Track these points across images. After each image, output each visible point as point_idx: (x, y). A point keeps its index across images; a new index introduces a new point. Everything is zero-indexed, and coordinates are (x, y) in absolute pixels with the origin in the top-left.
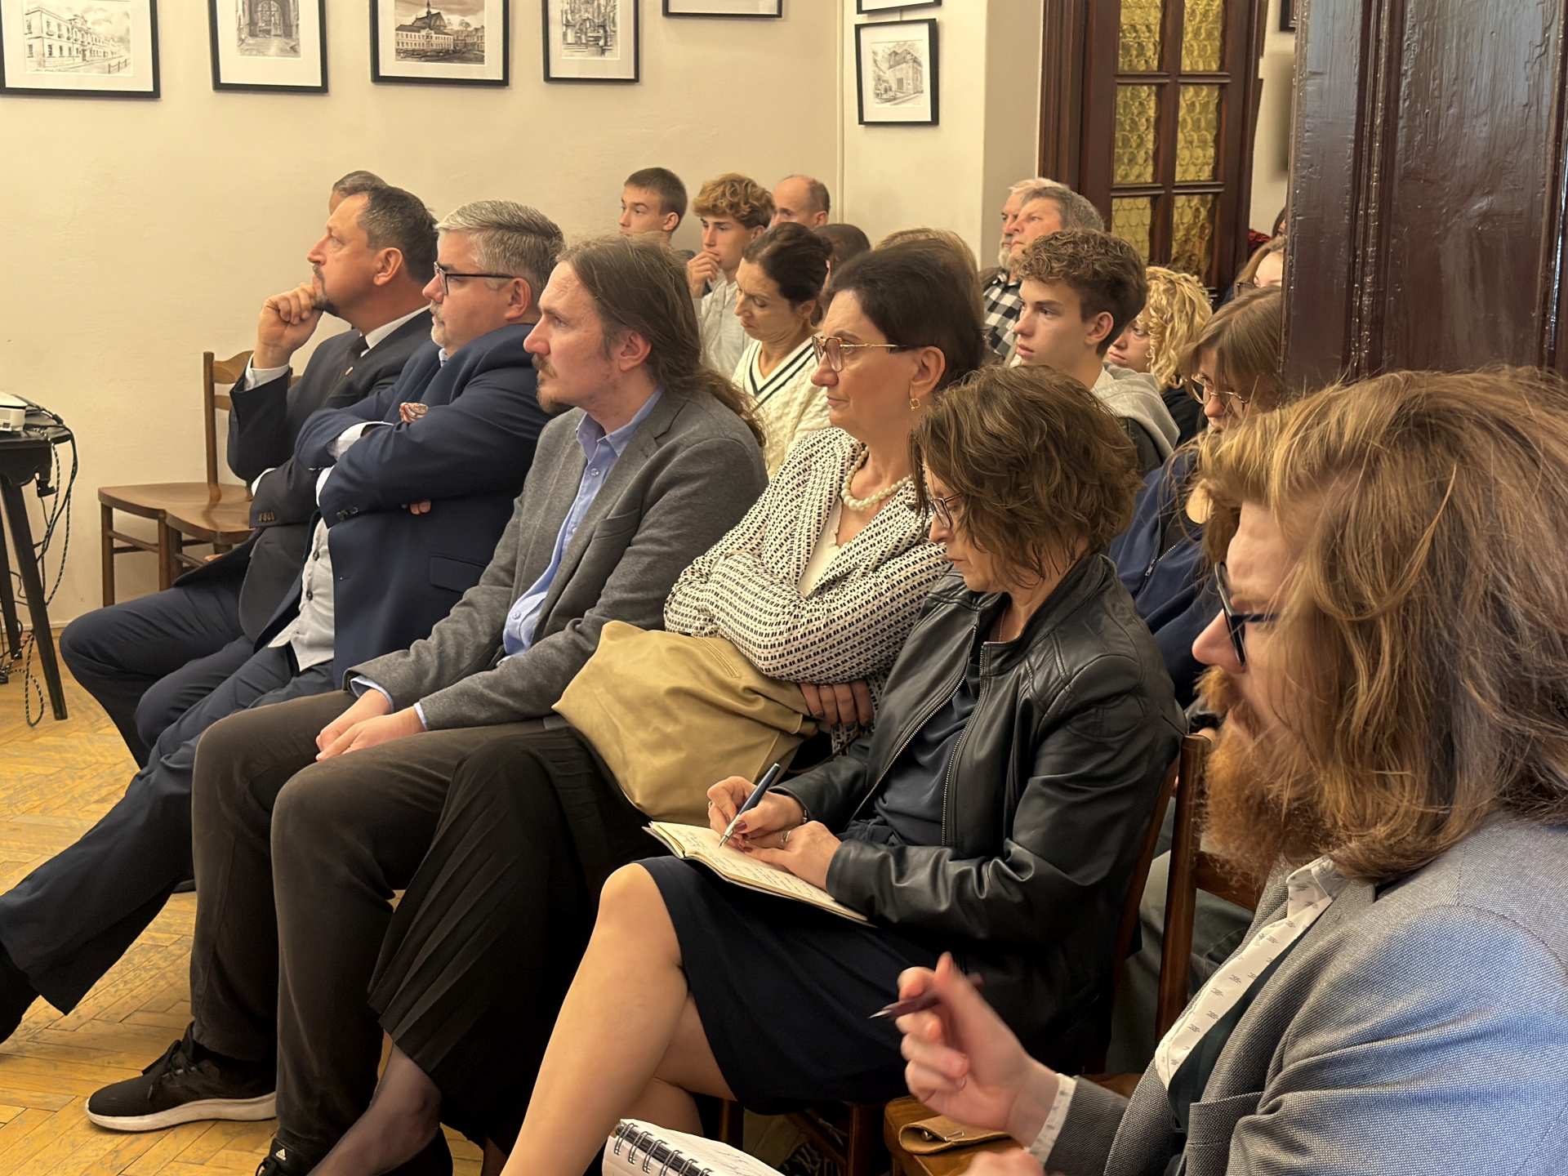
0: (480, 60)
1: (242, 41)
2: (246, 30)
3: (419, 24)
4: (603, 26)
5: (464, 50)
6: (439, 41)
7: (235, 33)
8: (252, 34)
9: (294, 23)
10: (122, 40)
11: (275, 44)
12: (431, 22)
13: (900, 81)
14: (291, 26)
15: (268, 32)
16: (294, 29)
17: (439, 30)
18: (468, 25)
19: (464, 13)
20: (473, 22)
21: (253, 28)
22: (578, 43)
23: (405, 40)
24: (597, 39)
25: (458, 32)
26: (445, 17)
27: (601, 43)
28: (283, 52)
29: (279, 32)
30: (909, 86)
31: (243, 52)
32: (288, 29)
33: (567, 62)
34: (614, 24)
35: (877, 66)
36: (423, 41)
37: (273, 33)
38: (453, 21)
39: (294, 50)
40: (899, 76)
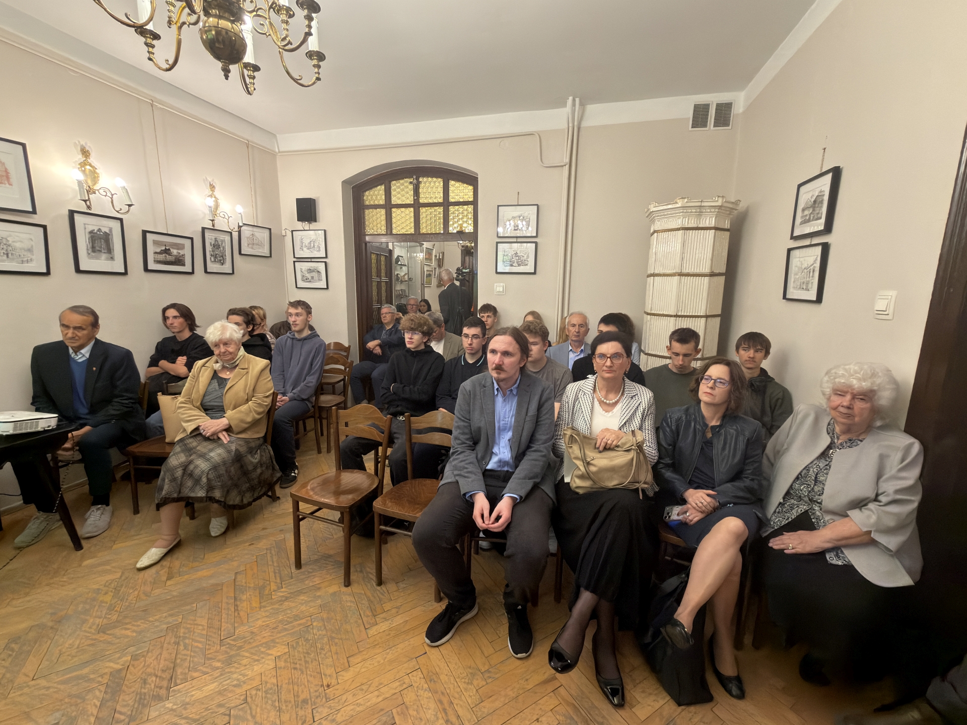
0: (184, 265)
1: (89, 254)
2: (91, 250)
3: (162, 252)
4: (222, 257)
5: (179, 261)
6: (169, 258)
7: (86, 251)
9: (112, 249)
10: (30, 250)
11: (104, 256)
12: (167, 251)
13: (313, 277)
15: (100, 251)
17: (170, 254)
18: (179, 253)
19: (178, 249)
20: (182, 252)
21: (94, 249)
22: (215, 261)
23: (157, 257)
24: (221, 260)
25: (176, 256)
26: (172, 250)
27: (222, 262)
28: (107, 259)
29: (105, 252)
30: (316, 278)
31: (90, 258)
32: (110, 250)
33: (212, 267)
34: (225, 255)
35: (303, 272)
36: (164, 258)
37: (103, 251)
38: (175, 252)
39: (112, 258)
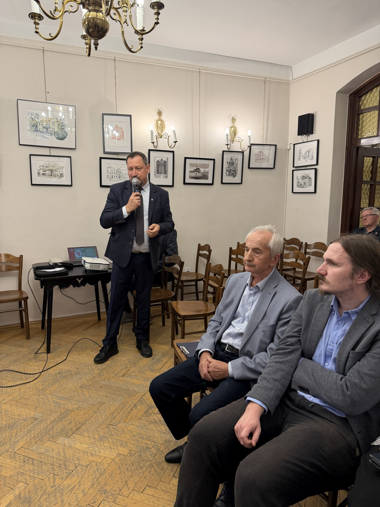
0: (207, 179)
1: (155, 175)
2: (156, 172)
3: (195, 171)
4: (235, 171)
5: (205, 176)
6: (199, 175)
7: (154, 173)
8: (158, 173)
9: (167, 171)
11: (163, 175)
12: (197, 170)
13: (305, 183)
14: (166, 171)
16: (167, 172)
17: (199, 172)
18: (205, 171)
19: (205, 168)
20: (207, 170)
21: (158, 172)
22: (229, 175)
23: (191, 174)
25: (203, 172)
26: (200, 169)
27: (234, 175)
28: (164, 177)
29: (164, 173)
30: (307, 184)
31: (155, 177)
33: (226, 179)
34: (237, 170)
35: (298, 179)
36: (195, 175)
37: (162, 173)
38: (202, 170)
39: (167, 177)
40: (304, 182)
